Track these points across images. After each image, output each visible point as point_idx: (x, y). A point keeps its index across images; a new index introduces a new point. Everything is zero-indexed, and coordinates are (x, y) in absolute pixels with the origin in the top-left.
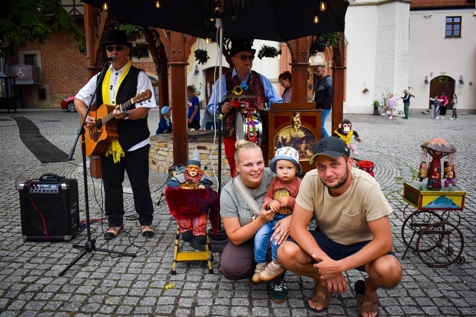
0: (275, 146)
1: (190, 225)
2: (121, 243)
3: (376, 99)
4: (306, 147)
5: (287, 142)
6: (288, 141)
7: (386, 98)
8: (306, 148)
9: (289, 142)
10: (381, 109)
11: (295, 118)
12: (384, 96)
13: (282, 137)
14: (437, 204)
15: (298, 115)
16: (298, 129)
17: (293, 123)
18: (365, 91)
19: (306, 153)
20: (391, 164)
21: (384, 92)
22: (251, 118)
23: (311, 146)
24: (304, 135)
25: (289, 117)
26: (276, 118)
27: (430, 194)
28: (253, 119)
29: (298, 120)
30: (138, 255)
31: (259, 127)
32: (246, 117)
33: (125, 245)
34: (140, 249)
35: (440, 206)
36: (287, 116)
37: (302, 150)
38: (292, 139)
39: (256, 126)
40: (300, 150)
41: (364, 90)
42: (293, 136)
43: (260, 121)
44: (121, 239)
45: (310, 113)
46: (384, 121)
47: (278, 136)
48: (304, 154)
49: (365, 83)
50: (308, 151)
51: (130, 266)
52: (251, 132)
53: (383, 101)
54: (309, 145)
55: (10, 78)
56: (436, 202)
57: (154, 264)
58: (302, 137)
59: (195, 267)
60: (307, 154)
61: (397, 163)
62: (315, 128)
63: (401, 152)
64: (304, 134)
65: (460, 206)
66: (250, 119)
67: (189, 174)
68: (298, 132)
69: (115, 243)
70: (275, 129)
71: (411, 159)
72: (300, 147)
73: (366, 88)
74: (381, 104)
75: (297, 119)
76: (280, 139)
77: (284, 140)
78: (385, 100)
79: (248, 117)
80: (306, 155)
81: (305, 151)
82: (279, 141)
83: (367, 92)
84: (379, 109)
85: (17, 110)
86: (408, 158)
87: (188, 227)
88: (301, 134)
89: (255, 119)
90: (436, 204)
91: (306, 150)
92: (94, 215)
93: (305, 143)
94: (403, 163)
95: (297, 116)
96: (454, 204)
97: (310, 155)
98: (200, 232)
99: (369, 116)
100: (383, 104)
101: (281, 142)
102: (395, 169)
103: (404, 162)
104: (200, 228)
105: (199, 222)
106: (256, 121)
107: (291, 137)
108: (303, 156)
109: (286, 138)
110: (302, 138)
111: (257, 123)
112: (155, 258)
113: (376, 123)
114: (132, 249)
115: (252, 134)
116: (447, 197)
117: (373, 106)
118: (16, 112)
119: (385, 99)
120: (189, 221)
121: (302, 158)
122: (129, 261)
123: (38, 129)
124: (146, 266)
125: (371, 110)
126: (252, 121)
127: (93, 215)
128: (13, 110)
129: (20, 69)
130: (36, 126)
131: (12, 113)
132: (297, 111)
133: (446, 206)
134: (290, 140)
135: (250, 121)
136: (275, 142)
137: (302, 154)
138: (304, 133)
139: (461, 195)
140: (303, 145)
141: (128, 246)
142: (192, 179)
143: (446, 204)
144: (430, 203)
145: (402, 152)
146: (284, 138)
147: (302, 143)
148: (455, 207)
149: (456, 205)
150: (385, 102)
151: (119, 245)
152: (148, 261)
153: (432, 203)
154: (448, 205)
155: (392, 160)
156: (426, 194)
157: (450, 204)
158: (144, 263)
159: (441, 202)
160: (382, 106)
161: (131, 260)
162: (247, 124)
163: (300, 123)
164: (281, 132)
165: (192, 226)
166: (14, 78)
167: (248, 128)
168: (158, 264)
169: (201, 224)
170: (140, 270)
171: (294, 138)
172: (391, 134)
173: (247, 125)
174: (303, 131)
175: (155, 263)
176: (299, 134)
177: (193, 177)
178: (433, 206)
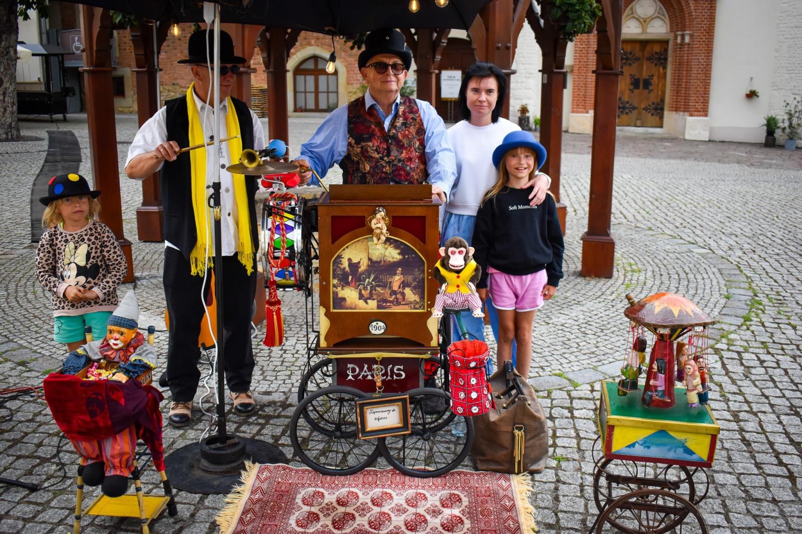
0: (334, 278)
1: (97, 452)
2: (36, 451)
3: (772, 114)
4: (403, 282)
5: (360, 270)
6: (363, 267)
7: (793, 112)
8: (404, 285)
9: (365, 271)
10: (782, 134)
11: (374, 221)
12: (788, 108)
13: (350, 260)
14: (649, 447)
15: (381, 214)
16: (385, 243)
17: (371, 231)
18: (752, 95)
19: (403, 294)
20: (715, 282)
21: (790, 100)
22: (282, 217)
23: (414, 280)
24: (399, 257)
25: (364, 217)
26: (333, 218)
27: (631, 424)
28: (285, 219)
29: (383, 225)
30: (46, 485)
31: (296, 236)
32: (269, 215)
33: (39, 458)
34: (60, 470)
35: (654, 452)
36: (360, 214)
37: (395, 288)
38: (374, 265)
39: (289, 236)
40: (391, 287)
41: (748, 92)
42: (374, 259)
43: (299, 224)
44: (42, 442)
45: (411, 209)
46: (780, 162)
47: (340, 257)
48: (399, 296)
49: (752, 79)
50: (408, 291)
51: (11, 513)
52: (275, 248)
53: (786, 117)
54: (410, 278)
55: (57, 55)
56: (646, 443)
57: (59, 511)
58: (395, 260)
59: (130, 528)
60: (406, 297)
61: (733, 278)
62: (424, 242)
63: (759, 250)
64: (399, 254)
65: (705, 457)
66: (278, 219)
67: (108, 344)
68: (386, 249)
69: (23, 452)
70: (333, 242)
71: (769, 269)
72: (390, 282)
73: (753, 89)
74: (781, 125)
75: (379, 222)
76: (345, 264)
77: (354, 266)
78: (791, 116)
79: (277, 214)
80: (404, 299)
81: (401, 290)
82: (342, 267)
83: (755, 98)
84: (778, 134)
85: (68, 116)
86: (764, 264)
87: (94, 456)
88: (393, 254)
89: (290, 219)
90: (645, 447)
91: (404, 289)
92: (37, 377)
93: (402, 274)
94: (745, 280)
95: (378, 216)
96: (690, 452)
97: (412, 300)
98: (115, 467)
99: (754, 150)
100: (787, 124)
101: (347, 269)
102: (716, 295)
103: (747, 277)
104: (117, 461)
105: (113, 448)
106: (291, 224)
107: (370, 259)
108: (397, 302)
109: (359, 262)
110: (395, 262)
111: (292, 229)
112: (70, 496)
113: (761, 165)
114: (45, 469)
115: (277, 254)
116: (672, 434)
117: (766, 128)
118: (65, 120)
119: (790, 114)
120: (96, 444)
121: (394, 305)
122: (17, 500)
123: (80, 161)
124: (40, 516)
125: (761, 137)
126: (282, 224)
127: (38, 374)
128: (60, 116)
129: (76, 38)
130: (79, 155)
131: (58, 121)
132: (379, 206)
133: (671, 455)
134: (368, 266)
135: (277, 223)
136: (334, 271)
137: (394, 296)
138: (398, 251)
139: (707, 432)
140: (397, 278)
141: (44, 460)
142: (112, 356)
143: (669, 450)
144: (633, 445)
145: (761, 248)
146: (355, 261)
147: (396, 274)
148: (693, 458)
149: (694, 453)
150: (790, 119)
151: (28, 457)
152: (53, 504)
153: (637, 445)
154: (675, 452)
155: (724, 272)
156: (621, 424)
157: (680, 450)
158: (40, 508)
159: (657, 445)
160: (784, 129)
161: (24, 497)
162: (269, 230)
163: (384, 231)
164: (347, 247)
165: (100, 455)
166: (62, 55)
167: (271, 239)
168: (67, 512)
169: (116, 452)
170: (20, 524)
171: (376, 262)
172: (776, 197)
173: (268, 233)
174: (396, 248)
175: (63, 508)
176: (387, 254)
177: (117, 350)
178: (638, 451)
